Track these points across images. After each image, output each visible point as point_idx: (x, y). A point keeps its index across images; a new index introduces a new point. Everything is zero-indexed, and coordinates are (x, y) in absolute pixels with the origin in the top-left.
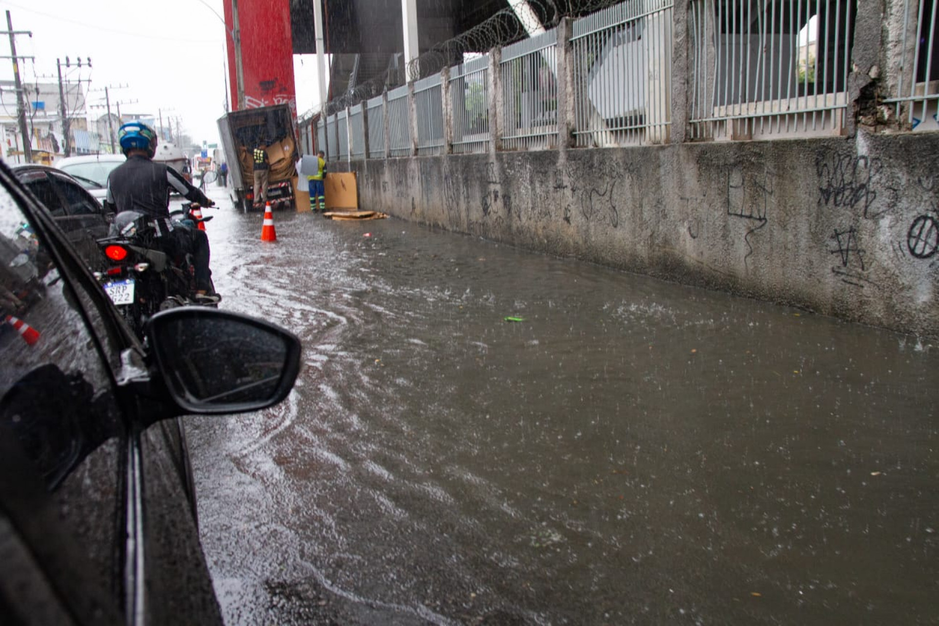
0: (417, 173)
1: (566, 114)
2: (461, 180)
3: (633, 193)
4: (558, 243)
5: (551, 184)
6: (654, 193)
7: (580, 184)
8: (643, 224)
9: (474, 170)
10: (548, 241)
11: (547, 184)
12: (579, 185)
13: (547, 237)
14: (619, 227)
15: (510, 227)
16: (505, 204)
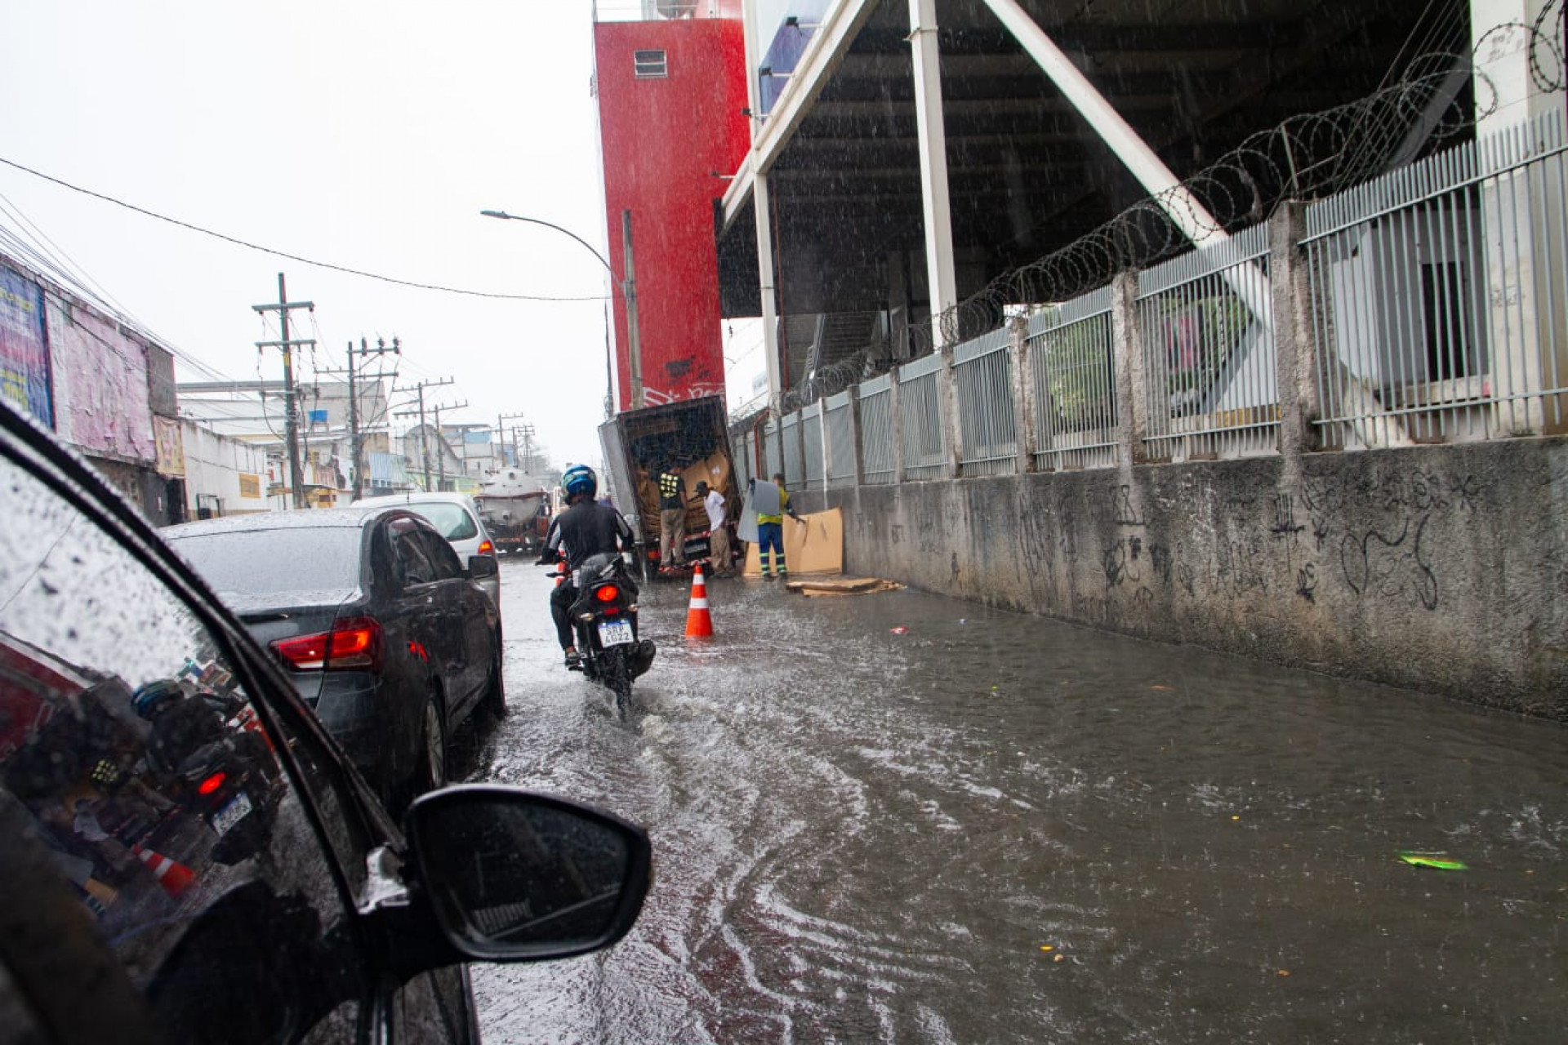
0: (961, 508)
1: (1296, 385)
2: (1056, 520)
3: (1477, 540)
4: (1285, 641)
5: (1265, 524)
6: (1536, 537)
7: (1338, 522)
8: (1507, 602)
9: (1086, 501)
10: (1260, 637)
11: (1255, 523)
12: (1333, 525)
13: (1257, 628)
14: (1440, 609)
15: (1167, 608)
16: (1156, 563)
